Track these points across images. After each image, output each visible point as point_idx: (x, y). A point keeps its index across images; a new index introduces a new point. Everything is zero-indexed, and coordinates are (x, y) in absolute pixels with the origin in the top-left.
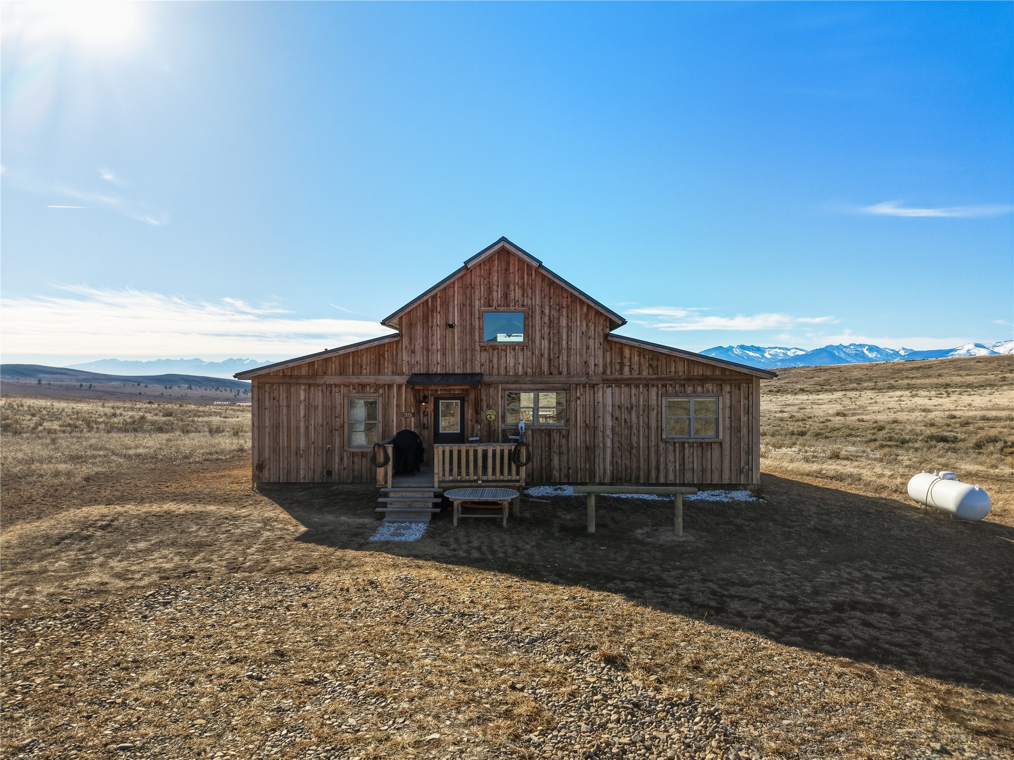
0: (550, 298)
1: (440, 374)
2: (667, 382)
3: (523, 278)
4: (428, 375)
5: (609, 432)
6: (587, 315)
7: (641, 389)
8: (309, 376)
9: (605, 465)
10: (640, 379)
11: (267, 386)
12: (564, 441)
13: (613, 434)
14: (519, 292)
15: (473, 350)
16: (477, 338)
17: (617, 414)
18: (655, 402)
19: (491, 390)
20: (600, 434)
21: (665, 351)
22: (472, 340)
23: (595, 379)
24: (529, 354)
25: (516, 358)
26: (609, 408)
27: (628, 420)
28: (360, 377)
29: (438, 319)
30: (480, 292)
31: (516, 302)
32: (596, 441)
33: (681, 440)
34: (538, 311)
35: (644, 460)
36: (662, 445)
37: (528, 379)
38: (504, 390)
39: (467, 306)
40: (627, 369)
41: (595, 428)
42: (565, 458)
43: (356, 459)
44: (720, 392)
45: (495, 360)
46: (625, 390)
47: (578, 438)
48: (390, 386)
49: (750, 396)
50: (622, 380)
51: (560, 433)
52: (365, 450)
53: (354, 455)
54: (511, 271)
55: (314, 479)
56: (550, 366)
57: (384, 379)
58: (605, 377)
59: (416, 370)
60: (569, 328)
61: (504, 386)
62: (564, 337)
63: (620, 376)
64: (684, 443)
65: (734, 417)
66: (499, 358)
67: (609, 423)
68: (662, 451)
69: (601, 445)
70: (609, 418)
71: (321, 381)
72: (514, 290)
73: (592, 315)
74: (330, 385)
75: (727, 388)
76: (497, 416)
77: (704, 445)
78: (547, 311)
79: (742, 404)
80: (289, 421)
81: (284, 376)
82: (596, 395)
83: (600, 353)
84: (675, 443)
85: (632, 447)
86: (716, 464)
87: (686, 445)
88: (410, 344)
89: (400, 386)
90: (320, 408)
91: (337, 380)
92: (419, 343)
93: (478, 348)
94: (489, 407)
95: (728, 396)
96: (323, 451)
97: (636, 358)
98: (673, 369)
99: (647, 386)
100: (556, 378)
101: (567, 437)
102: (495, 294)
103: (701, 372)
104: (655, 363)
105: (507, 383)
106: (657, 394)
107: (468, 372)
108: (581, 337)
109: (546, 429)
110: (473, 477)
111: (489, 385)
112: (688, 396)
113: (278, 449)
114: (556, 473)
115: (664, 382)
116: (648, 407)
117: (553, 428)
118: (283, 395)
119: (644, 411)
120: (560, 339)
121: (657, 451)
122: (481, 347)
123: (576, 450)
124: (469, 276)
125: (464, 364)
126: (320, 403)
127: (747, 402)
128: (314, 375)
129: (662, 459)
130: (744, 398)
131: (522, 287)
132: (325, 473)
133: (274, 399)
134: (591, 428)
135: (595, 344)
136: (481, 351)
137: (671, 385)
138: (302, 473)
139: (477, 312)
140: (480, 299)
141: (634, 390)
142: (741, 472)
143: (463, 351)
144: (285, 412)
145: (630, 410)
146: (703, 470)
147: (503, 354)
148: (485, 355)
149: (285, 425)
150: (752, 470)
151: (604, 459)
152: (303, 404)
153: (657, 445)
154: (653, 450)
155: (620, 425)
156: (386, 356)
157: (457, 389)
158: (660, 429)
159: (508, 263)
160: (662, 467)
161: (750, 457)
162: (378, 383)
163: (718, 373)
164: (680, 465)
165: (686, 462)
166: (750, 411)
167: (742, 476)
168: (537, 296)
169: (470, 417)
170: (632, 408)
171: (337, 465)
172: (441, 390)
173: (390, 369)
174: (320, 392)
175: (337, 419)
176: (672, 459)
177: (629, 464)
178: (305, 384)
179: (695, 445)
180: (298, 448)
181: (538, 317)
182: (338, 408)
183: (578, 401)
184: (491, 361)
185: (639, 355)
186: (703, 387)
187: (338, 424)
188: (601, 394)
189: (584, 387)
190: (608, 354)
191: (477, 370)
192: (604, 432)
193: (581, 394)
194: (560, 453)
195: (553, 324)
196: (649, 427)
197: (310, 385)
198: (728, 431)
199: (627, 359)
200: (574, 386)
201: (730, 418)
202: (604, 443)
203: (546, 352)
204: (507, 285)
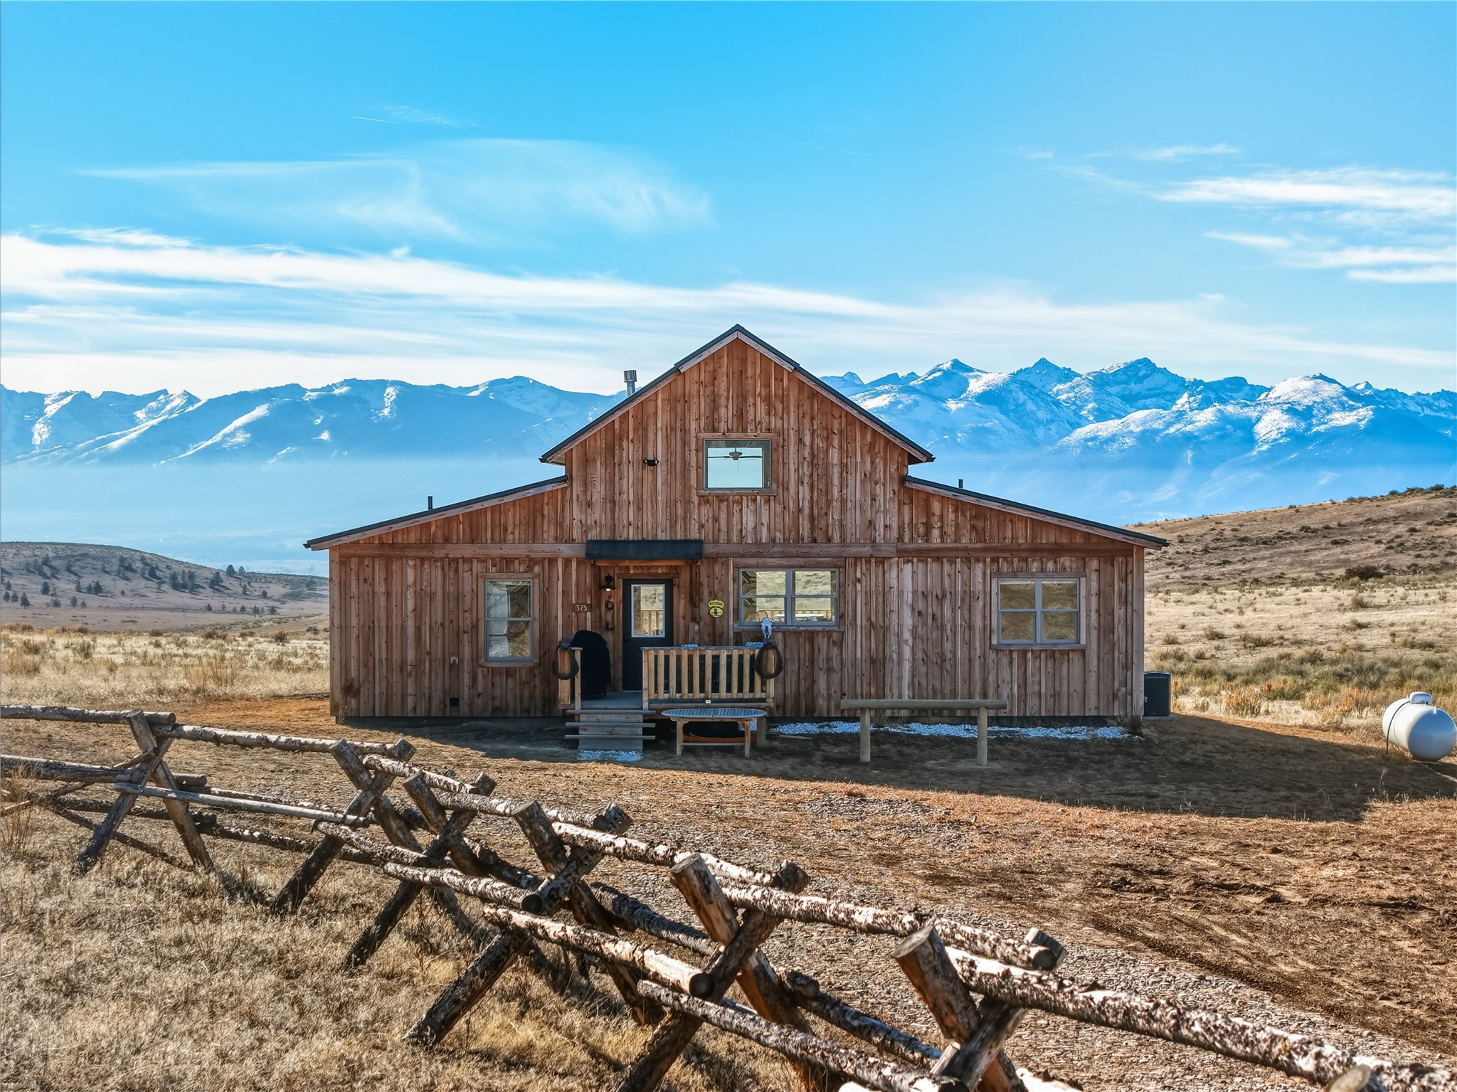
0: (813, 418)
1: (633, 542)
2: (999, 555)
3: (769, 386)
4: (612, 543)
5: (907, 635)
6: (871, 447)
7: (959, 565)
8: (420, 545)
9: (901, 689)
10: (957, 549)
11: (354, 562)
12: (835, 651)
13: (914, 638)
14: (761, 408)
15: (687, 502)
16: (693, 483)
17: (921, 605)
18: (980, 587)
19: (717, 567)
20: (894, 639)
21: (995, 506)
22: (686, 487)
23: (887, 550)
24: (779, 508)
25: (757, 513)
26: (908, 597)
27: (938, 616)
28: (504, 546)
29: (630, 451)
30: (698, 408)
31: (758, 424)
32: (887, 652)
33: (1020, 648)
34: (793, 439)
35: (964, 680)
36: (992, 656)
37: (776, 549)
38: (736, 567)
39: (678, 429)
40: (936, 533)
41: (886, 629)
42: (836, 677)
43: (497, 680)
44: (1082, 570)
45: (723, 517)
46: (933, 567)
47: (858, 645)
48: (552, 561)
49: (1130, 576)
50: (929, 550)
51: (829, 638)
52: (512, 665)
53: (494, 672)
54: (750, 373)
55: (429, 711)
56: (812, 529)
57: (542, 549)
58: (901, 546)
59: (594, 535)
60: (843, 467)
61: (738, 560)
62: (836, 481)
63: (926, 545)
64: (1025, 652)
65: (1105, 611)
66: (730, 515)
67: (908, 620)
68: (991, 665)
69: (895, 656)
70: (907, 612)
71: (440, 553)
72: (755, 404)
73: (880, 446)
74: (456, 560)
75: (1094, 564)
76: (726, 610)
77: (1057, 655)
78: (807, 440)
79: (1116, 589)
80: (389, 618)
81: (382, 544)
82: (887, 575)
83: (894, 507)
84: (1011, 652)
85: (944, 660)
86: (1076, 685)
87: (1029, 655)
88: (585, 492)
89: (567, 562)
90: (439, 596)
91: (468, 551)
92: (598, 491)
93: (695, 499)
94: (713, 596)
95: (1094, 576)
96: (444, 667)
97: (951, 516)
98: (1009, 534)
99: (967, 561)
100: (821, 548)
101: (840, 644)
102: (723, 411)
103: (1052, 539)
104: (980, 524)
105: (743, 556)
106: (984, 574)
107: (679, 537)
108: (863, 482)
109: (805, 631)
110: (698, 695)
111: (713, 559)
112: (1032, 576)
113: (371, 664)
114: (821, 702)
115: (994, 555)
116: (969, 596)
117: (818, 629)
118: (380, 575)
119: (963, 600)
120: (829, 484)
121: (984, 665)
122: (700, 496)
123: (854, 665)
124: (680, 383)
125: (673, 526)
126: (439, 589)
127: (1124, 585)
128: (429, 543)
129: (991, 678)
130: (1120, 579)
131: (768, 400)
132: (448, 702)
133: (365, 581)
134: (878, 629)
135: (885, 492)
136: (699, 504)
137: (1005, 559)
138: (410, 702)
139: (694, 440)
140: (698, 419)
141: (947, 568)
142: (1115, 696)
143: (671, 504)
144: (383, 603)
145: (940, 600)
146: (1056, 695)
147: (736, 507)
148: (705, 510)
149: (383, 624)
150: (1131, 695)
151: (900, 679)
152: (411, 590)
153: (984, 656)
154: (977, 663)
155: (924, 624)
156: (546, 512)
157: (661, 567)
158: (987, 631)
159: (744, 361)
160: (991, 691)
161: (1129, 673)
162: (532, 555)
163: (1079, 540)
164: (1019, 686)
165: (1030, 681)
166: (1129, 599)
167: (1116, 703)
168: (792, 414)
169: (681, 611)
170: (944, 596)
171: (466, 688)
172: (635, 567)
173: (552, 533)
174: (439, 571)
175: (467, 615)
176: (1007, 678)
177: (938, 686)
178: (414, 558)
179: (1043, 655)
180: (404, 661)
181: (793, 449)
182: (468, 597)
183: (858, 585)
184: (716, 520)
185: (956, 511)
186: (1055, 562)
187: (468, 622)
188: (894, 573)
189: (868, 562)
190: (906, 509)
191: (694, 535)
192: (899, 635)
193: (863, 574)
194: (829, 670)
195: (816, 461)
196: (970, 627)
197: (422, 560)
198: (1094, 633)
199: (936, 518)
200: (852, 560)
201: (1098, 611)
202: (900, 654)
203: (807, 505)
204: (742, 397)
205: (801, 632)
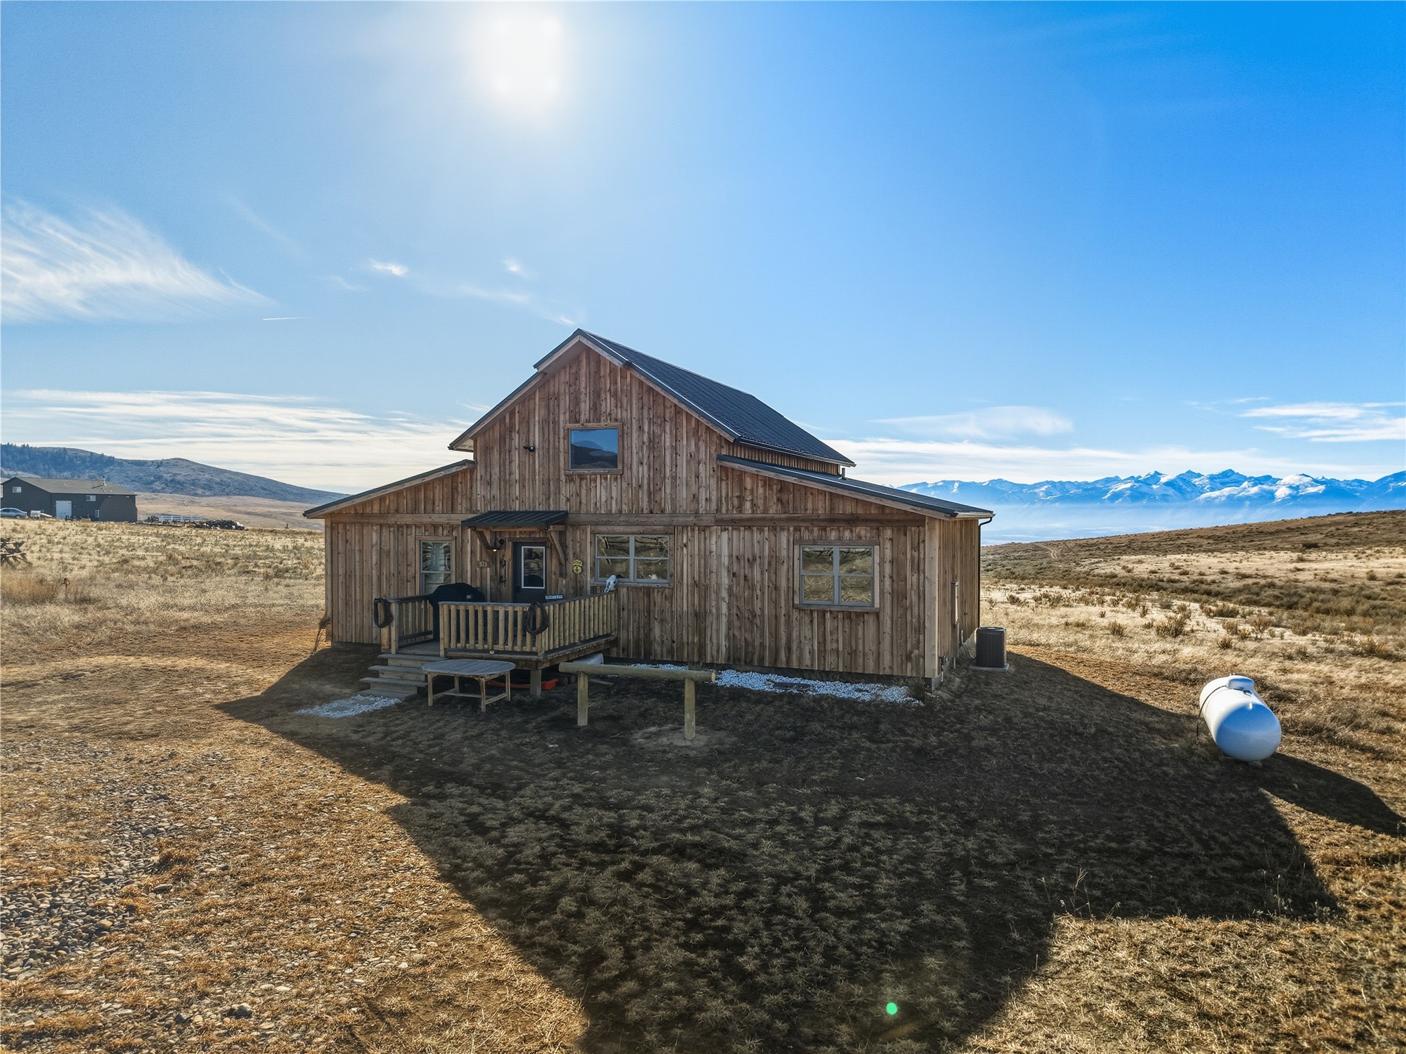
0: (649, 409)
1: (519, 512)
2: (801, 524)
3: (616, 383)
4: (504, 513)
5: (724, 594)
6: (696, 431)
7: (766, 533)
8: (381, 515)
9: (718, 641)
10: (764, 519)
11: (341, 526)
12: (669, 604)
13: (730, 596)
14: (611, 402)
15: (559, 480)
16: (563, 465)
17: (735, 567)
18: (784, 553)
19: (579, 533)
20: (713, 596)
22: (556, 468)
23: (708, 519)
24: (625, 485)
25: (608, 489)
26: (725, 560)
27: (749, 576)
28: (432, 515)
29: (517, 440)
30: (564, 404)
31: (608, 415)
32: (708, 606)
33: (820, 608)
34: (635, 427)
35: (770, 634)
36: (795, 614)
37: (621, 518)
38: (593, 533)
39: (550, 422)
40: (748, 505)
41: (707, 587)
42: (668, 627)
44: (876, 539)
45: (584, 492)
46: (745, 534)
48: (464, 527)
49: (922, 545)
50: (741, 520)
51: (664, 593)
54: (602, 374)
56: (649, 502)
57: (458, 518)
58: (719, 516)
59: (492, 507)
60: (675, 449)
61: (594, 528)
62: (668, 461)
63: (740, 515)
64: (824, 612)
65: (898, 577)
66: (587, 491)
67: (725, 581)
68: (795, 623)
69: (714, 610)
70: (724, 573)
71: (393, 521)
72: (606, 399)
73: (702, 431)
74: (401, 526)
75: (888, 533)
76: (585, 568)
77: (853, 616)
78: (646, 427)
79: (909, 556)
80: (361, 569)
81: (356, 514)
82: (708, 541)
83: (713, 482)
84: (812, 611)
85: (754, 616)
86: (871, 646)
87: (828, 615)
88: (486, 474)
90: (392, 553)
91: (408, 519)
92: (496, 472)
93: (563, 478)
94: (576, 556)
95: (888, 545)
97: (761, 490)
98: (810, 506)
99: (774, 529)
100: (658, 518)
101: (670, 598)
102: (583, 405)
103: (848, 510)
104: (785, 497)
105: (598, 524)
106: (788, 540)
107: (552, 509)
108: (688, 462)
109: (644, 587)
110: (482, 646)
112: (831, 544)
114: (657, 648)
115: (796, 524)
116: (775, 560)
117: (653, 585)
118: (355, 538)
119: (770, 564)
120: (663, 465)
121: (788, 622)
122: (567, 476)
123: (681, 616)
124: (552, 384)
125: (547, 500)
126: (392, 548)
127: (916, 554)
128: (386, 513)
129: (795, 634)
130: (912, 548)
131: (615, 395)
133: (347, 541)
134: (701, 587)
136: (566, 482)
137: (807, 528)
139: (562, 430)
140: (565, 413)
141: (757, 536)
142: (908, 657)
143: (545, 482)
144: (357, 558)
145: (751, 562)
146: (853, 653)
147: (592, 484)
148: (571, 487)
149: (358, 572)
150: (924, 658)
151: (718, 631)
152: (375, 549)
153: (788, 615)
154: (783, 619)
155: (738, 584)
156: (460, 486)
158: (791, 591)
160: (794, 646)
161: (921, 637)
162: (452, 522)
163: (873, 511)
164: (819, 643)
165: (828, 638)
166: (921, 567)
167: (909, 665)
168: (634, 406)
170: (754, 559)
172: (521, 532)
173: (464, 506)
174: (392, 534)
175: (409, 568)
176: (808, 635)
177: (750, 639)
178: (377, 524)
179: (840, 616)
181: (635, 435)
182: (411, 554)
183: (685, 549)
184: (578, 495)
185: (764, 486)
186: (852, 531)
187: (410, 573)
188: (714, 540)
189: (693, 530)
190: (724, 484)
191: (563, 507)
192: (718, 593)
193: (688, 540)
194: (662, 621)
195: (653, 444)
196: (776, 588)
197: (381, 526)
198: (888, 597)
199: (748, 492)
200: (680, 528)
201: (891, 577)
202: (718, 609)
203: (645, 482)
204: (597, 395)
205: (640, 588)
